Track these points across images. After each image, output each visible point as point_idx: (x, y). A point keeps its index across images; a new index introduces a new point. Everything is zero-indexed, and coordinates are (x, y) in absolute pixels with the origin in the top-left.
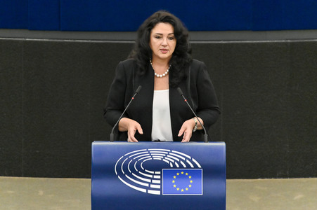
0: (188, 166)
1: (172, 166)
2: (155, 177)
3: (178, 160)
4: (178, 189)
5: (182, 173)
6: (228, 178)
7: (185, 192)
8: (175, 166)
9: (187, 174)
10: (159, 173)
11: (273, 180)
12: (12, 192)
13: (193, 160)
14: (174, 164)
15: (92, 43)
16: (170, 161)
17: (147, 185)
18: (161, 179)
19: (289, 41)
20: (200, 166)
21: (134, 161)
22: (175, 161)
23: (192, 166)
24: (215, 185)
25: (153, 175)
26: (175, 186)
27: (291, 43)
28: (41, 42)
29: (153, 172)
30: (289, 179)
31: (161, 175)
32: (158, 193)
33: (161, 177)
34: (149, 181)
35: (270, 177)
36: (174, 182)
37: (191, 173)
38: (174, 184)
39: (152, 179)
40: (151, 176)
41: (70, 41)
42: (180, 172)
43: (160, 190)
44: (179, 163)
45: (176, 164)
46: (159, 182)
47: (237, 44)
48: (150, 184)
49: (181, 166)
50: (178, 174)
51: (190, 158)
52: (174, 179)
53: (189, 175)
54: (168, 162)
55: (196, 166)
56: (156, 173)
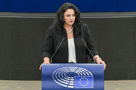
0: (87, 75)
1: (79, 75)
2: (71, 80)
3: (82, 72)
4: (82, 85)
5: (84, 78)
6: (105, 80)
7: (85, 87)
8: (80, 75)
9: (86, 78)
10: (73, 78)
11: (126, 81)
12: (5, 87)
13: (89, 72)
14: (80, 74)
15: (42, 18)
16: (78, 73)
17: (68, 84)
18: (74, 81)
19: (133, 17)
20: (92, 75)
21: (62, 73)
22: (80, 72)
23: (88, 75)
24: (99, 84)
25: (70, 79)
26: (80, 84)
27: (134, 18)
28: (18, 18)
29: (70, 78)
30: (133, 80)
31: (74, 79)
32: (73, 87)
33: (74, 80)
34: (69, 82)
35: (125, 80)
36: (80, 82)
37: (88, 78)
38: (80, 83)
39: (70, 81)
40: (69, 79)
41: (31, 17)
42: (83, 77)
43: (74, 86)
44: (82, 73)
45: (81, 74)
46: (73, 82)
47: (109, 18)
48: (69, 83)
49: (83, 75)
50: (82, 78)
51: (87, 71)
52: (80, 81)
53: (87, 79)
54: (77, 73)
55: (90, 75)
56: (72, 78)
